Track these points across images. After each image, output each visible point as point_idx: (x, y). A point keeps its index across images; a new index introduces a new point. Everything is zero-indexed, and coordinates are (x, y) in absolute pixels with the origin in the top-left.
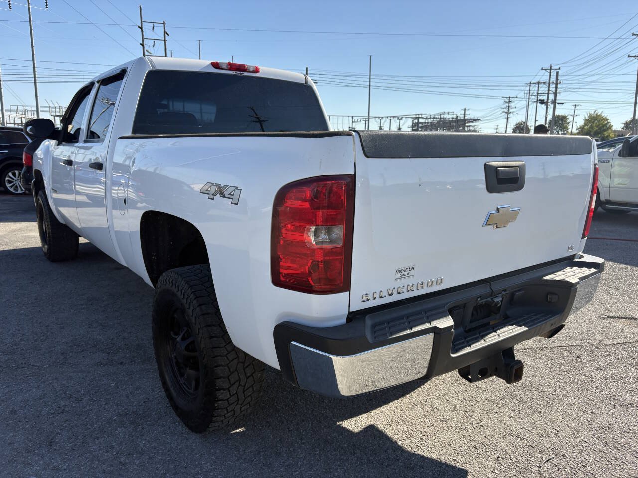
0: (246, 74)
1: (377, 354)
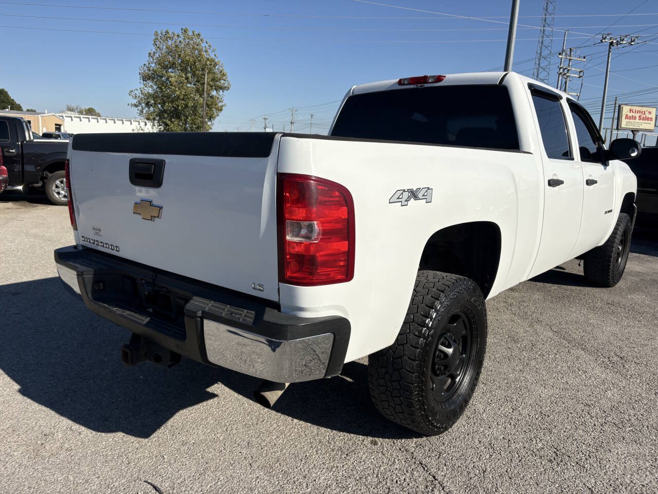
0: (426, 85)
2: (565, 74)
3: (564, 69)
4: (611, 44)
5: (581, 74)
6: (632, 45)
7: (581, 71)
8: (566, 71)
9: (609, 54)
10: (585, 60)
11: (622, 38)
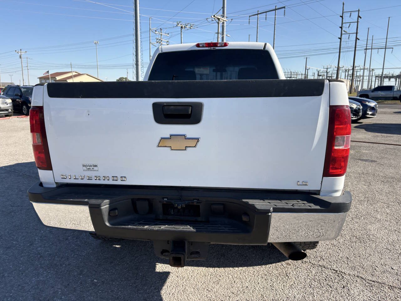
0: (217, 48)
1: (56, 208)
2: (160, 43)
3: (159, 40)
4: (182, 27)
5: (168, 43)
6: (191, 29)
7: (167, 42)
8: (160, 41)
9: (181, 33)
10: (169, 35)
11: (186, 25)
